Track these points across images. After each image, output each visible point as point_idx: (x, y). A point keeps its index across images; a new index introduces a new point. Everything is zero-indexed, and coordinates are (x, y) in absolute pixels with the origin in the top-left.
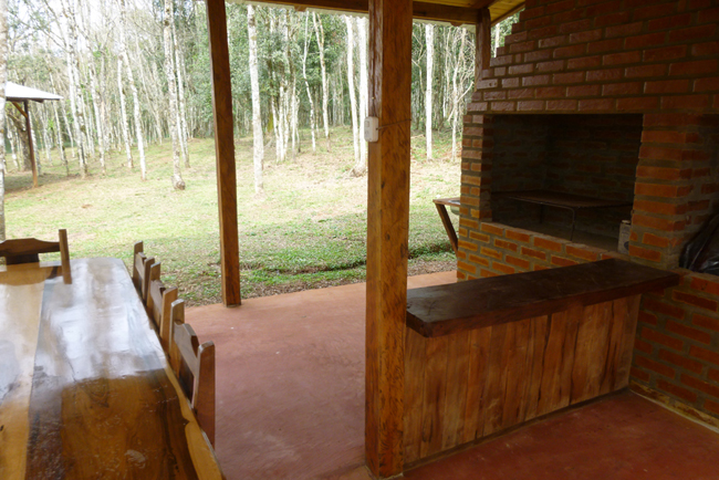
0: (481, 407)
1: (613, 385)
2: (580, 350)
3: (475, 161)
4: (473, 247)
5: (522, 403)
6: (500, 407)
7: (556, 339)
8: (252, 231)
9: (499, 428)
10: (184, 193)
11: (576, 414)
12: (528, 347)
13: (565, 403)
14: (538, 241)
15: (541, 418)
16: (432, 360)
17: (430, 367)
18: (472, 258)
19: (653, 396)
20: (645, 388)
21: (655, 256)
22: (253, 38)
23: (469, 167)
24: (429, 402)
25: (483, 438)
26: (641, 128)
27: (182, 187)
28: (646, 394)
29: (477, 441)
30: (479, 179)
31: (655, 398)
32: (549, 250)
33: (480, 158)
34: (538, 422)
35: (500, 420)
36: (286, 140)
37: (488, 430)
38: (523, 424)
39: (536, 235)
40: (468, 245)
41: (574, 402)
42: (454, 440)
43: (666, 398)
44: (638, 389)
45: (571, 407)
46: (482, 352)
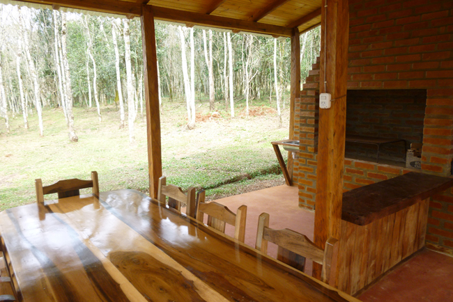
0: (367, 266)
1: (418, 247)
2: (406, 227)
3: (310, 118)
4: (310, 170)
5: (384, 261)
6: (375, 265)
7: (397, 221)
8: (139, 167)
9: (374, 278)
10: (78, 144)
11: (407, 265)
12: (387, 227)
13: (400, 259)
14: (357, 164)
15: (391, 269)
16: (349, 240)
17: (348, 244)
18: (309, 176)
19: (442, 250)
20: (436, 246)
21: (439, 169)
22: (128, 43)
23: (305, 121)
24: (346, 266)
25: (368, 286)
26: (426, 97)
27: (76, 140)
28: (437, 249)
29: (366, 288)
30: (314, 128)
31: (443, 251)
32: (366, 169)
33: (313, 116)
34: (390, 273)
35: (375, 273)
36: (137, 108)
37: (370, 280)
38: (384, 274)
39: (355, 161)
40: (307, 169)
41: (403, 258)
42: (356, 288)
43: (449, 251)
44: (431, 247)
45: (403, 261)
46: (369, 233)
